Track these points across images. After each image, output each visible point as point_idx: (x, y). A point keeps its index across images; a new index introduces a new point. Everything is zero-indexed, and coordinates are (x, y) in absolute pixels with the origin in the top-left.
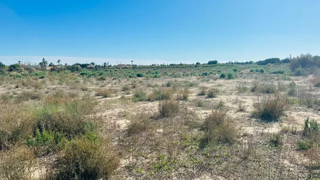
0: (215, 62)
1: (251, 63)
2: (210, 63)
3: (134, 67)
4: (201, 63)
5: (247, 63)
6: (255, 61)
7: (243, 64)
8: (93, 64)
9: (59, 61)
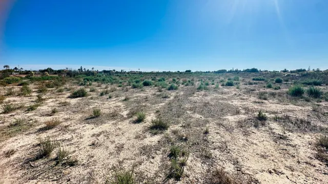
0: (190, 71)
1: (209, 72)
2: (187, 71)
3: (140, 73)
4: (180, 71)
5: (207, 72)
6: (211, 71)
7: (204, 72)
8: (114, 70)
9: (93, 69)
